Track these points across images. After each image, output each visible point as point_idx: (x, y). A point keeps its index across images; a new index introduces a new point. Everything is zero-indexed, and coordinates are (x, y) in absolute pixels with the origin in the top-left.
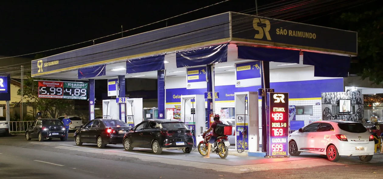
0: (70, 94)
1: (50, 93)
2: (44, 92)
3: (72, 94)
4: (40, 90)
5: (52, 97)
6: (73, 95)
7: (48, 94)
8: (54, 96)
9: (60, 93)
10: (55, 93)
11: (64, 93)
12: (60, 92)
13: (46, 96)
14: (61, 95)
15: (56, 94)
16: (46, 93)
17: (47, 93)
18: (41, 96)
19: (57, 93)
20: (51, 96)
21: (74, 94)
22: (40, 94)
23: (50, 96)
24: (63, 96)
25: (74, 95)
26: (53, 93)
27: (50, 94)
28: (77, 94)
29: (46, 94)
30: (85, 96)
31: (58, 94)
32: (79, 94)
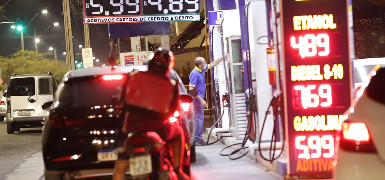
0: (160, 9)
1: (112, 9)
2: (97, 9)
3: (163, 8)
4: (87, 4)
5: (115, 20)
6: (166, 11)
7: (107, 13)
8: (122, 18)
9: (133, 8)
10: (122, 10)
11: (144, 7)
12: (135, 6)
13: (103, 18)
14: (138, 14)
15: (125, 13)
16: (101, 10)
17: (105, 10)
18: (90, 19)
19: (127, 8)
20: (115, 18)
21: (168, 8)
22: (90, 15)
23: (112, 18)
24: (143, 17)
25: (170, 12)
26: (118, 9)
27: (111, 15)
28: (176, 7)
29: (103, 14)
30: (197, 12)
31: (130, 12)
32: (181, 7)
